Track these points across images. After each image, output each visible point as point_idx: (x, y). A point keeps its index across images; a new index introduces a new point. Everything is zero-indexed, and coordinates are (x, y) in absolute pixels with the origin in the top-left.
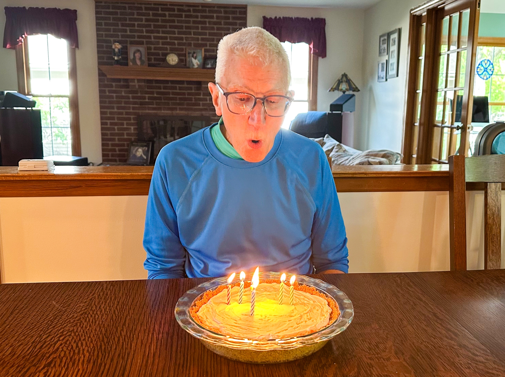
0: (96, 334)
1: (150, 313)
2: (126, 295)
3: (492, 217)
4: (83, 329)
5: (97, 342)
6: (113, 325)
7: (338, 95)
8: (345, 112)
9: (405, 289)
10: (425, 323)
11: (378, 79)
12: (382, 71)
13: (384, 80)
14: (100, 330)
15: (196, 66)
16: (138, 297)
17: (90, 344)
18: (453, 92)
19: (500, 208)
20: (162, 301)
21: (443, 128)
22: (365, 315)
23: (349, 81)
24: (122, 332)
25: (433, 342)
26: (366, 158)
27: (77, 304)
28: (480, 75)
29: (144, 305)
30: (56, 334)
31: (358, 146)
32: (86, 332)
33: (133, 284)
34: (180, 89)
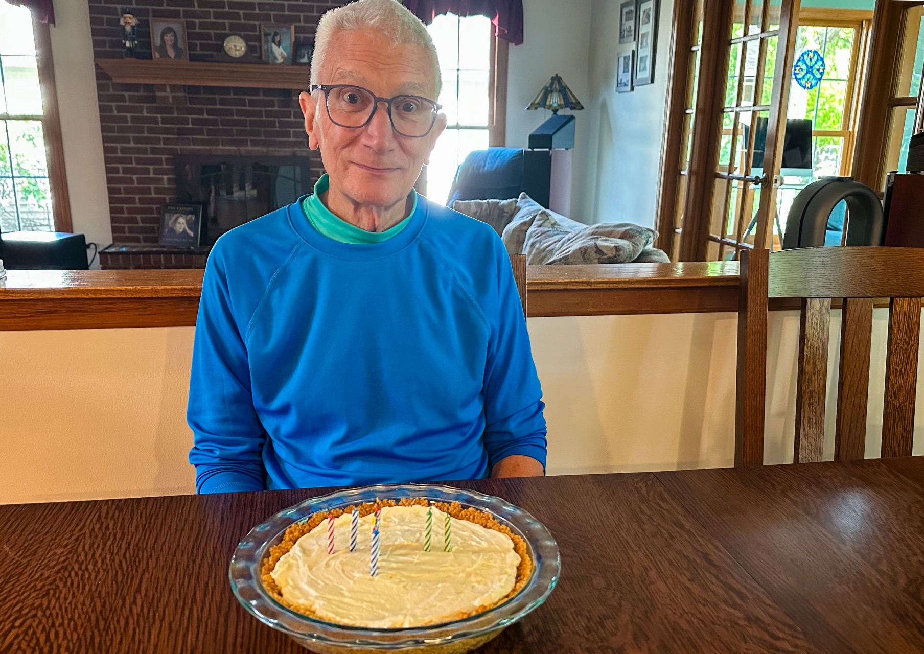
0: (83, 613)
1: (188, 566)
2: (143, 530)
3: (812, 360)
4: (60, 603)
5: (85, 628)
6: (117, 594)
7: (544, 116)
8: (556, 149)
9: (655, 506)
10: (688, 574)
11: (618, 86)
12: (624, 72)
13: (629, 88)
14: (92, 604)
15: (280, 60)
16: (166, 533)
17: (72, 634)
18: (750, 113)
19: (826, 343)
20: (210, 540)
21: (730, 180)
22: (581, 559)
23: (564, 91)
24: (134, 607)
25: (701, 613)
26: (592, 238)
27: (50, 550)
28: (800, 79)
29: (176, 550)
30: (8, 614)
31: (578, 216)
32: (66, 608)
33: (157, 505)
34: (252, 103)
